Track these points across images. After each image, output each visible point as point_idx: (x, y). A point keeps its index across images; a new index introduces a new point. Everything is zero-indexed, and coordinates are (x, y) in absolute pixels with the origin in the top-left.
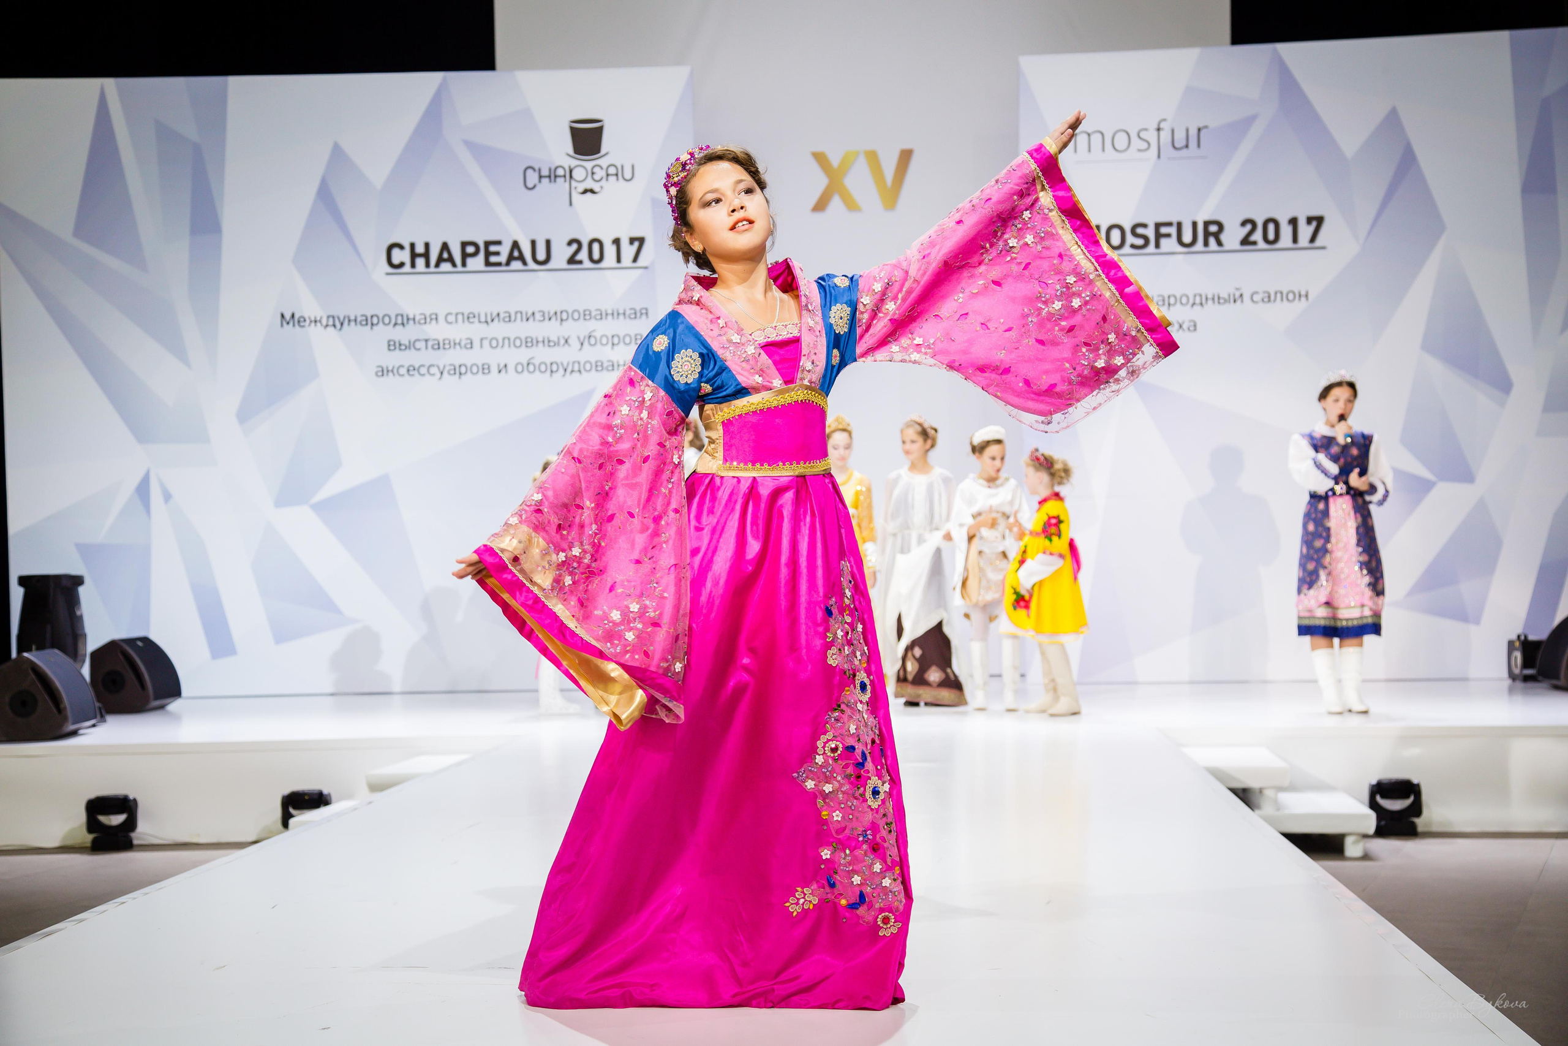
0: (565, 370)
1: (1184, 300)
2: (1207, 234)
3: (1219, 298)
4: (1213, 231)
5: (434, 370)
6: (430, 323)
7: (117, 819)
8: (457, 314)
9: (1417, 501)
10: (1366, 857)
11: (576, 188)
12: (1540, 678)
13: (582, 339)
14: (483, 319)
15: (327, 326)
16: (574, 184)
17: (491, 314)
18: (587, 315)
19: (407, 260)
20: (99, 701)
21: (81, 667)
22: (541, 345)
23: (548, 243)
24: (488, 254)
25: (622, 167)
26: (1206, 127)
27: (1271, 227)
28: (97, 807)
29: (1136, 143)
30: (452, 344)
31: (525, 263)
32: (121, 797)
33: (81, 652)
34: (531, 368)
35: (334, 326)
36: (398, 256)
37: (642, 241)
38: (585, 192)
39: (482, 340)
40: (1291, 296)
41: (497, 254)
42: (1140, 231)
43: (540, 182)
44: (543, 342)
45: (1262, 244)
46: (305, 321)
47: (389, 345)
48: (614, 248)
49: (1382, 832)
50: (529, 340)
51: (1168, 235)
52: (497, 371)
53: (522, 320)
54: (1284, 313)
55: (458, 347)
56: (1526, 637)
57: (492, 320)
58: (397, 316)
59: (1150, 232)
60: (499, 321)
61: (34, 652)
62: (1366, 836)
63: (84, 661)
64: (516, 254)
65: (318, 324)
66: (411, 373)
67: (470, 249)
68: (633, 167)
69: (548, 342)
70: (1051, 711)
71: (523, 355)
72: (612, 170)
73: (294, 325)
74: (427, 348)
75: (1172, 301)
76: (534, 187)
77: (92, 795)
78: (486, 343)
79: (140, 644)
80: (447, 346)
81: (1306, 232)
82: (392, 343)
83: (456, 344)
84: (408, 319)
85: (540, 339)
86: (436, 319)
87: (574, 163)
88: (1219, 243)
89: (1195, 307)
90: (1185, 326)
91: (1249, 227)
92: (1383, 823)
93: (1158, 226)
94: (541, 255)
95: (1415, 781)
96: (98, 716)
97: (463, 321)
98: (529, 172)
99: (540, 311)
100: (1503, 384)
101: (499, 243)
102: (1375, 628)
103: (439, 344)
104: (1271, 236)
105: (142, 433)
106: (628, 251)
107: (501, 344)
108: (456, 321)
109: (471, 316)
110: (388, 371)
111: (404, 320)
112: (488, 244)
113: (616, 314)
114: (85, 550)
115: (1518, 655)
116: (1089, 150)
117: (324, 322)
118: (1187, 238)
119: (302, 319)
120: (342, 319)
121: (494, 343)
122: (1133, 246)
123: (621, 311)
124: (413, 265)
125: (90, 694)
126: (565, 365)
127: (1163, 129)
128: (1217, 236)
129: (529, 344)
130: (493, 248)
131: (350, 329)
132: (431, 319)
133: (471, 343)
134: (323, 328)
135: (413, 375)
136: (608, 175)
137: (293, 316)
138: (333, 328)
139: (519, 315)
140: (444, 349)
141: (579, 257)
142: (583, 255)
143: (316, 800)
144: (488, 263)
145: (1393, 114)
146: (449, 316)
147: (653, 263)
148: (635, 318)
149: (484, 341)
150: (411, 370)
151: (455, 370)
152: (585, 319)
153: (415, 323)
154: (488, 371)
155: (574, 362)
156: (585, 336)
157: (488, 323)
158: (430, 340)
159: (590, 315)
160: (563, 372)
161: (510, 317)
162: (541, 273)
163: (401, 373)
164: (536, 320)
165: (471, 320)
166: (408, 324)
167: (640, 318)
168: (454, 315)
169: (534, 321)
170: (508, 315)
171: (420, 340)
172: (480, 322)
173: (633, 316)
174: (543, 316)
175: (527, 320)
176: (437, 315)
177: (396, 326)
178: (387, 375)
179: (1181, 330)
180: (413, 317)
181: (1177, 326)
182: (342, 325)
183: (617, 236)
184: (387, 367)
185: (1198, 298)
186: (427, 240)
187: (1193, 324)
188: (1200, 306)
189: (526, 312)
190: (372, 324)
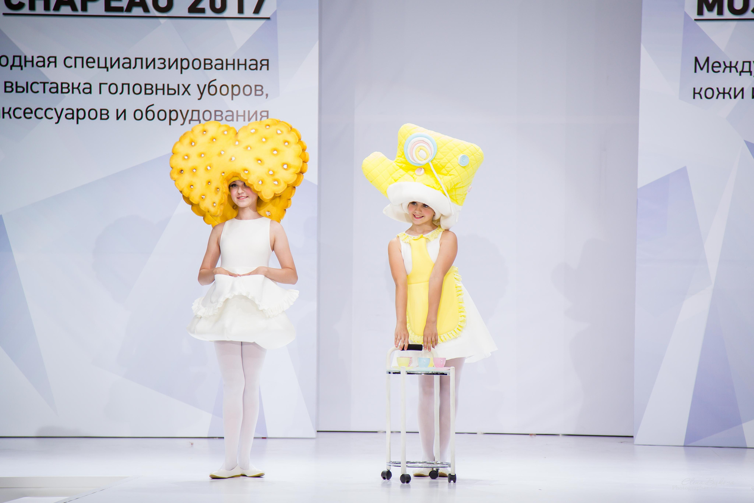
0: (184, 119)
5: (50, 114)
6: (48, 66)
8: (76, 58)
13: (202, 90)
14: (102, 64)
17: (111, 58)
18: (207, 64)
19: (26, 2)
22: (160, 92)
30: (70, 88)
31: (146, 10)
34: (150, 115)
39: (100, 84)
44: (163, 89)
47: (5, 87)
50: (149, 87)
52: (115, 117)
53: (142, 68)
55: (76, 91)
57: (112, 66)
58: (14, 57)
60: (119, 67)
66: (28, 115)
69: (167, 90)
71: (142, 101)
74: (44, 92)
78: (105, 88)
80: (65, 90)
82: (8, 85)
83: (73, 88)
84: (26, 61)
85: (160, 86)
86: (55, 62)
94: (163, 2)
97: (83, 67)
99: (159, 59)
103: (57, 87)
106: (250, 2)
107: (120, 90)
108: (75, 67)
109: (91, 60)
110: (3, 113)
111: (21, 62)
113: (236, 64)
121: (113, 89)
123: (242, 62)
124: (32, 7)
126: (184, 115)
129: (149, 91)
132: (50, 62)
133: (90, 88)
135: (30, 118)
139: (139, 61)
140: (62, 92)
141: (200, 6)
142: (205, 4)
144: (108, 8)
146: (67, 60)
147: (275, 13)
148: (256, 69)
149: (102, 85)
150: (28, 113)
151: (73, 114)
152: (205, 69)
153: (33, 66)
154: (105, 117)
155: (193, 111)
156: (205, 85)
157: (107, 68)
158: (48, 83)
159: (210, 64)
160: (182, 121)
161: (130, 63)
162: (162, 21)
163: (17, 115)
164: (156, 67)
165: (90, 65)
166: (25, 66)
167: (261, 69)
168: (73, 59)
169: (154, 68)
170: (128, 61)
171: (38, 83)
172: (99, 67)
173: (253, 67)
174: (163, 63)
175: (147, 67)
176: (55, 58)
177: (13, 68)
178: (3, 117)
180: (30, 59)
184: (3, 109)
189: (147, 59)
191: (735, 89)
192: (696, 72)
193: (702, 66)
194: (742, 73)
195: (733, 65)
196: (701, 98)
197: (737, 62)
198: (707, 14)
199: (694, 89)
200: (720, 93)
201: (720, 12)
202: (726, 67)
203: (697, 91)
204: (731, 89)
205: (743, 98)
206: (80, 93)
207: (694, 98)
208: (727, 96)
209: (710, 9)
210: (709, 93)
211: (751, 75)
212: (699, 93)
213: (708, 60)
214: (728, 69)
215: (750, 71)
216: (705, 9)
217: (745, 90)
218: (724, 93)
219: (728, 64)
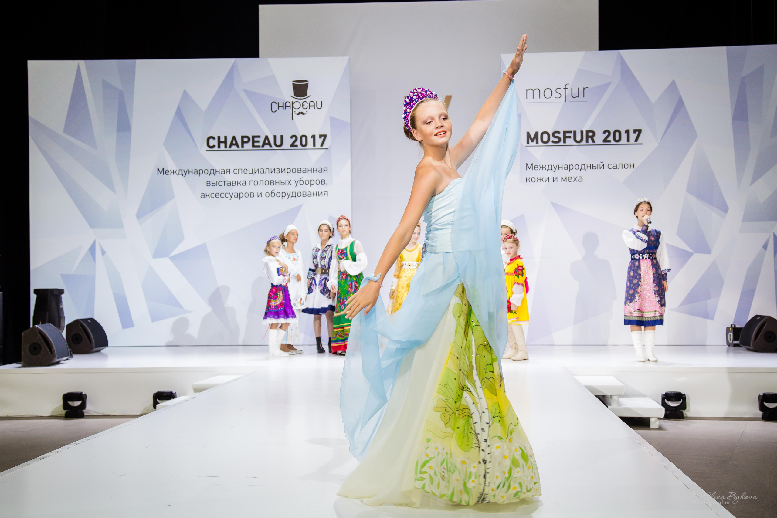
0: (289, 196)
1: (577, 167)
2: (587, 137)
3: (593, 166)
4: (590, 136)
5: (227, 195)
7: (77, 404)
8: (239, 169)
9: (685, 262)
10: (660, 428)
11: (295, 112)
12: (741, 345)
13: (297, 183)
14: (251, 172)
15: (179, 174)
16: (294, 110)
17: (255, 169)
18: (299, 170)
19: (216, 144)
20: (70, 348)
21: (62, 332)
22: (277, 184)
23: (282, 137)
24: (254, 142)
25: (317, 102)
26: (588, 88)
27: (617, 134)
28: (68, 397)
29: (555, 95)
30: (236, 183)
31: (271, 146)
32: (79, 393)
33: (62, 325)
34: (273, 195)
36: (212, 142)
37: (325, 136)
38: (299, 113)
39: (250, 181)
40: (626, 166)
41: (258, 142)
42: (556, 135)
43: (278, 109)
44: (279, 183)
45: (613, 142)
46: (169, 172)
47: (207, 184)
48: (312, 139)
49: (667, 417)
50: (272, 182)
51: (570, 137)
52: (257, 196)
53: (269, 173)
54: (623, 174)
55: (239, 185)
56: (735, 326)
57: (255, 173)
58: (211, 170)
59: (561, 136)
60: (258, 173)
61: (41, 325)
62: (659, 419)
63: (63, 329)
64: (267, 142)
65: (175, 173)
66: (217, 196)
67: (246, 140)
68: (322, 102)
69: (281, 183)
70: (513, 358)
71: (269, 189)
72: (312, 104)
73: (163, 174)
74: (225, 185)
75: (571, 167)
76: (276, 110)
77: (66, 392)
78: (252, 183)
79: (89, 321)
81: (633, 136)
82: (208, 182)
83: (238, 183)
84: (216, 172)
85: (277, 181)
86: (229, 172)
87: (294, 100)
88: (593, 141)
89: (582, 170)
90: (577, 179)
91: (607, 134)
92: (668, 412)
93: (565, 132)
94: (278, 143)
95: (683, 393)
96: (70, 355)
97: (242, 173)
98: (274, 104)
99: (277, 169)
100: (725, 209)
101: (259, 137)
102: (661, 322)
103: (230, 183)
104: (617, 138)
105: (93, 223)
106: (319, 141)
107: (259, 184)
108: (239, 173)
109: (246, 170)
110: (206, 195)
111: (214, 172)
112: (254, 137)
113: (313, 170)
114: (65, 277)
115: (731, 334)
116: (533, 98)
117: (177, 173)
118: (578, 138)
119: (167, 171)
120: (185, 172)
121: (256, 183)
122: (553, 142)
123: (315, 169)
124: (219, 147)
125: (66, 345)
126: (289, 194)
127: (567, 88)
128: (592, 137)
130: (256, 139)
131: (190, 176)
132: (227, 172)
133: (245, 183)
134: (177, 175)
135: (218, 198)
136: (310, 106)
137: (163, 169)
138: (182, 175)
139: (268, 170)
140: (233, 185)
141: (295, 144)
142: (298, 143)
143: (170, 396)
144: (253, 146)
145: (673, 84)
146: (235, 170)
147: (330, 147)
148: (322, 172)
149: (251, 182)
151: (237, 195)
152: (298, 172)
153: (219, 173)
154: (253, 196)
155: (293, 192)
156: (298, 180)
157: (253, 174)
158: (226, 181)
159: (300, 170)
161: (263, 171)
162: (278, 151)
163: (212, 196)
164: (276, 172)
165: (245, 172)
166: (216, 174)
167: (324, 172)
170: (262, 170)
171: (221, 181)
172: (249, 173)
173: (320, 171)
174: (279, 171)
175: (271, 172)
176: (229, 170)
177: (211, 175)
178: (206, 197)
179: (575, 180)
180: (218, 171)
181: (573, 179)
182: (186, 174)
183: (314, 134)
184: (206, 194)
185: (583, 166)
186: (226, 135)
187: (581, 178)
188: (584, 170)
189: (271, 169)
190: (200, 174)
191: (545, 178)
192: (527, 170)
193: (529, 167)
194: (548, 170)
195: (544, 166)
196: (530, 182)
197: (546, 166)
198: (531, 143)
199: (526, 178)
200: (538, 180)
201: (537, 142)
203: (528, 179)
204: (543, 177)
205: (549, 181)
206: (241, 185)
207: (526, 182)
208: (541, 181)
209: (532, 141)
210: (533, 180)
213: (532, 165)
214: (541, 169)
215: (552, 170)
216: (530, 141)
217: (549, 178)
218: (540, 180)
219: (542, 167)
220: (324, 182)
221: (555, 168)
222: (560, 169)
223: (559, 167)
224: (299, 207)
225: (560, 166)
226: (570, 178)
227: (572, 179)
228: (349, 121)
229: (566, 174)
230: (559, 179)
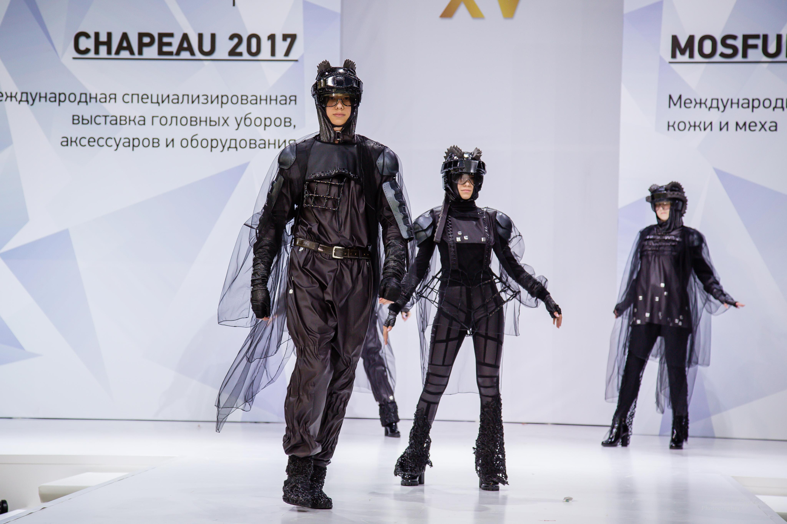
0: (224, 147)
1: (767, 103)
5: (110, 142)
6: (109, 102)
8: (132, 95)
13: (239, 122)
14: (155, 100)
15: (21, 101)
17: (162, 95)
18: (243, 100)
19: (92, 47)
22: (203, 124)
23: (213, 36)
24: (161, 44)
30: (128, 120)
31: (193, 53)
34: (195, 143)
35: (27, 101)
36: (84, 43)
37: (293, 37)
39: (153, 117)
41: (170, 44)
42: (730, 42)
44: (206, 121)
46: (3, 96)
47: (73, 120)
48: (269, 43)
50: (194, 119)
51: (755, 46)
52: (165, 145)
53: (188, 103)
55: (132, 123)
57: (163, 102)
58: (81, 94)
59: (739, 44)
60: (169, 102)
64: (185, 45)
65: (13, 99)
66: (91, 144)
67: (146, 40)
69: (210, 122)
71: (188, 132)
74: (106, 124)
75: (756, 103)
78: (156, 120)
80: (123, 122)
82: (76, 118)
83: (130, 121)
84: (91, 98)
85: (203, 119)
86: (115, 98)
89: (776, 109)
90: (767, 126)
93: (746, 38)
94: (207, 47)
97: (138, 102)
99: (203, 95)
101: (171, 35)
103: (116, 120)
106: (281, 46)
107: (169, 122)
108: (132, 102)
109: (145, 97)
110: (71, 142)
111: (87, 98)
112: (161, 35)
113: (269, 100)
117: (19, 97)
118: (772, 49)
120: (34, 96)
121: (163, 121)
122: (722, 55)
123: (274, 98)
124: (97, 52)
126: (224, 144)
129: (194, 123)
130: (165, 40)
131: (40, 105)
132: (111, 98)
133: (144, 121)
134: (18, 103)
135: (94, 146)
138: (26, 103)
139: (186, 97)
140: (121, 124)
141: (239, 50)
142: (243, 48)
144: (161, 52)
146: (126, 97)
147: (302, 57)
148: (286, 104)
149: (155, 118)
150: (92, 141)
151: (129, 142)
152: (242, 103)
153: (96, 101)
154: (157, 145)
155: (231, 140)
156: (242, 118)
157: (159, 103)
158: (108, 116)
159: (246, 100)
160: (222, 148)
161: (178, 99)
162: (206, 63)
163: (83, 143)
165: (144, 100)
166: (90, 101)
167: (289, 104)
168: (130, 96)
169: (199, 103)
170: (176, 97)
171: (100, 116)
172: (152, 102)
173: (283, 102)
174: (206, 99)
175: (193, 102)
176: (115, 95)
177: (80, 104)
178: (71, 145)
179: (763, 129)
180: (95, 96)
181: (759, 126)
182: (34, 100)
183: (273, 33)
184: (71, 138)
185: (779, 102)
186: (109, 31)
187: (774, 124)
188: (781, 109)
189: (192, 96)
190: (60, 101)
191: (705, 123)
192: (670, 107)
193: (675, 102)
194: (711, 109)
195: (703, 101)
196: (675, 130)
197: (706, 100)
198: (679, 57)
199: (669, 122)
200: (691, 126)
201: (691, 56)
202: (696, 103)
203: (671, 124)
204: (701, 123)
205: (711, 130)
206: (135, 124)
207: (668, 130)
208: (697, 128)
209: (683, 52)
210: (682, 126)
211: (719, 110)
212: (673, 126)
213: (680, 97)
214: (698, 106)
215: (718, 107)
216: (678, 53)
217: (713, 124)
218: (695, 126)
219: (698, 101)
220: (290, 122)
221: (725, 104)
222: (735, 106)
223: (732, 103)
224: (243, 168)
225: (735, 101)
226: (753, 124)
227: (756, 125)
228: (338, 9)
229: (745, 115)
230: (732, 126)
